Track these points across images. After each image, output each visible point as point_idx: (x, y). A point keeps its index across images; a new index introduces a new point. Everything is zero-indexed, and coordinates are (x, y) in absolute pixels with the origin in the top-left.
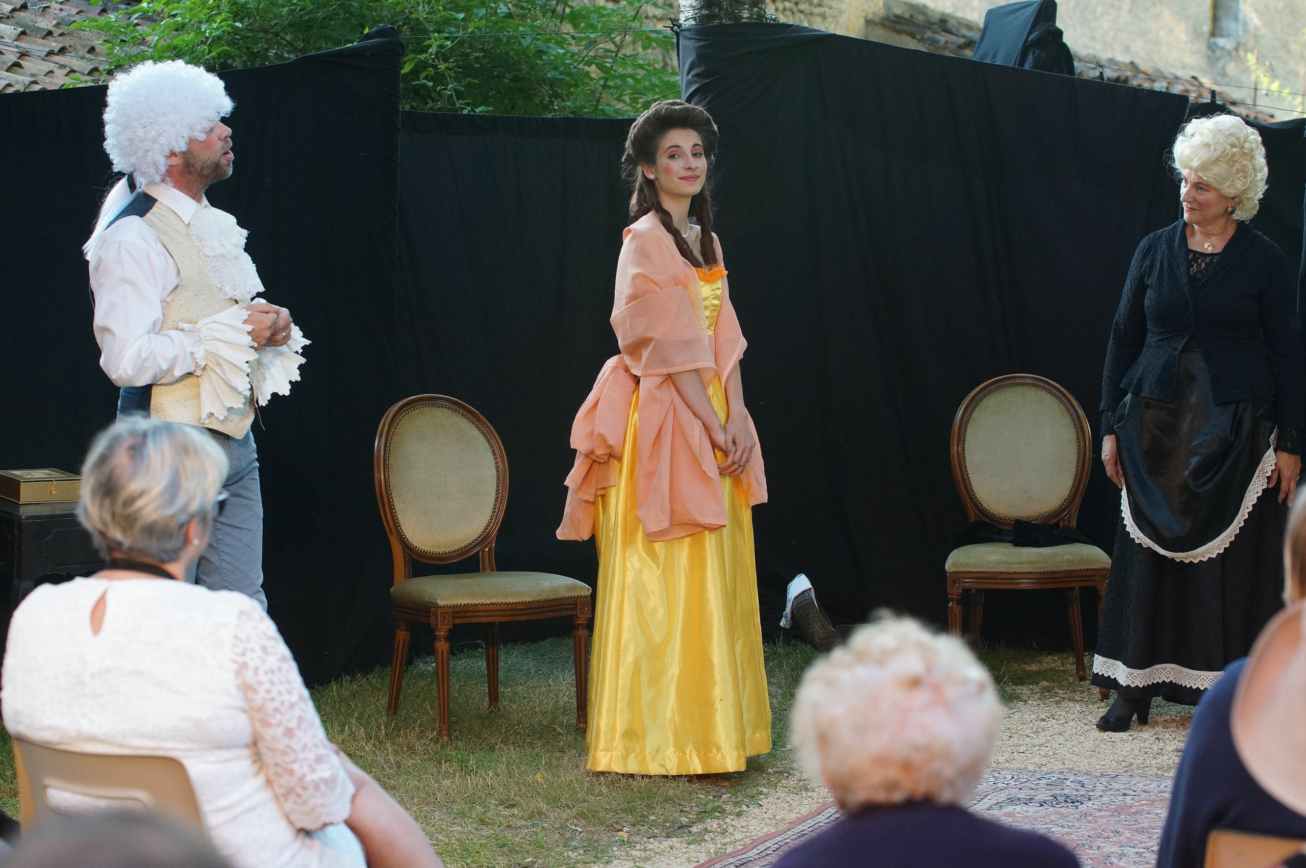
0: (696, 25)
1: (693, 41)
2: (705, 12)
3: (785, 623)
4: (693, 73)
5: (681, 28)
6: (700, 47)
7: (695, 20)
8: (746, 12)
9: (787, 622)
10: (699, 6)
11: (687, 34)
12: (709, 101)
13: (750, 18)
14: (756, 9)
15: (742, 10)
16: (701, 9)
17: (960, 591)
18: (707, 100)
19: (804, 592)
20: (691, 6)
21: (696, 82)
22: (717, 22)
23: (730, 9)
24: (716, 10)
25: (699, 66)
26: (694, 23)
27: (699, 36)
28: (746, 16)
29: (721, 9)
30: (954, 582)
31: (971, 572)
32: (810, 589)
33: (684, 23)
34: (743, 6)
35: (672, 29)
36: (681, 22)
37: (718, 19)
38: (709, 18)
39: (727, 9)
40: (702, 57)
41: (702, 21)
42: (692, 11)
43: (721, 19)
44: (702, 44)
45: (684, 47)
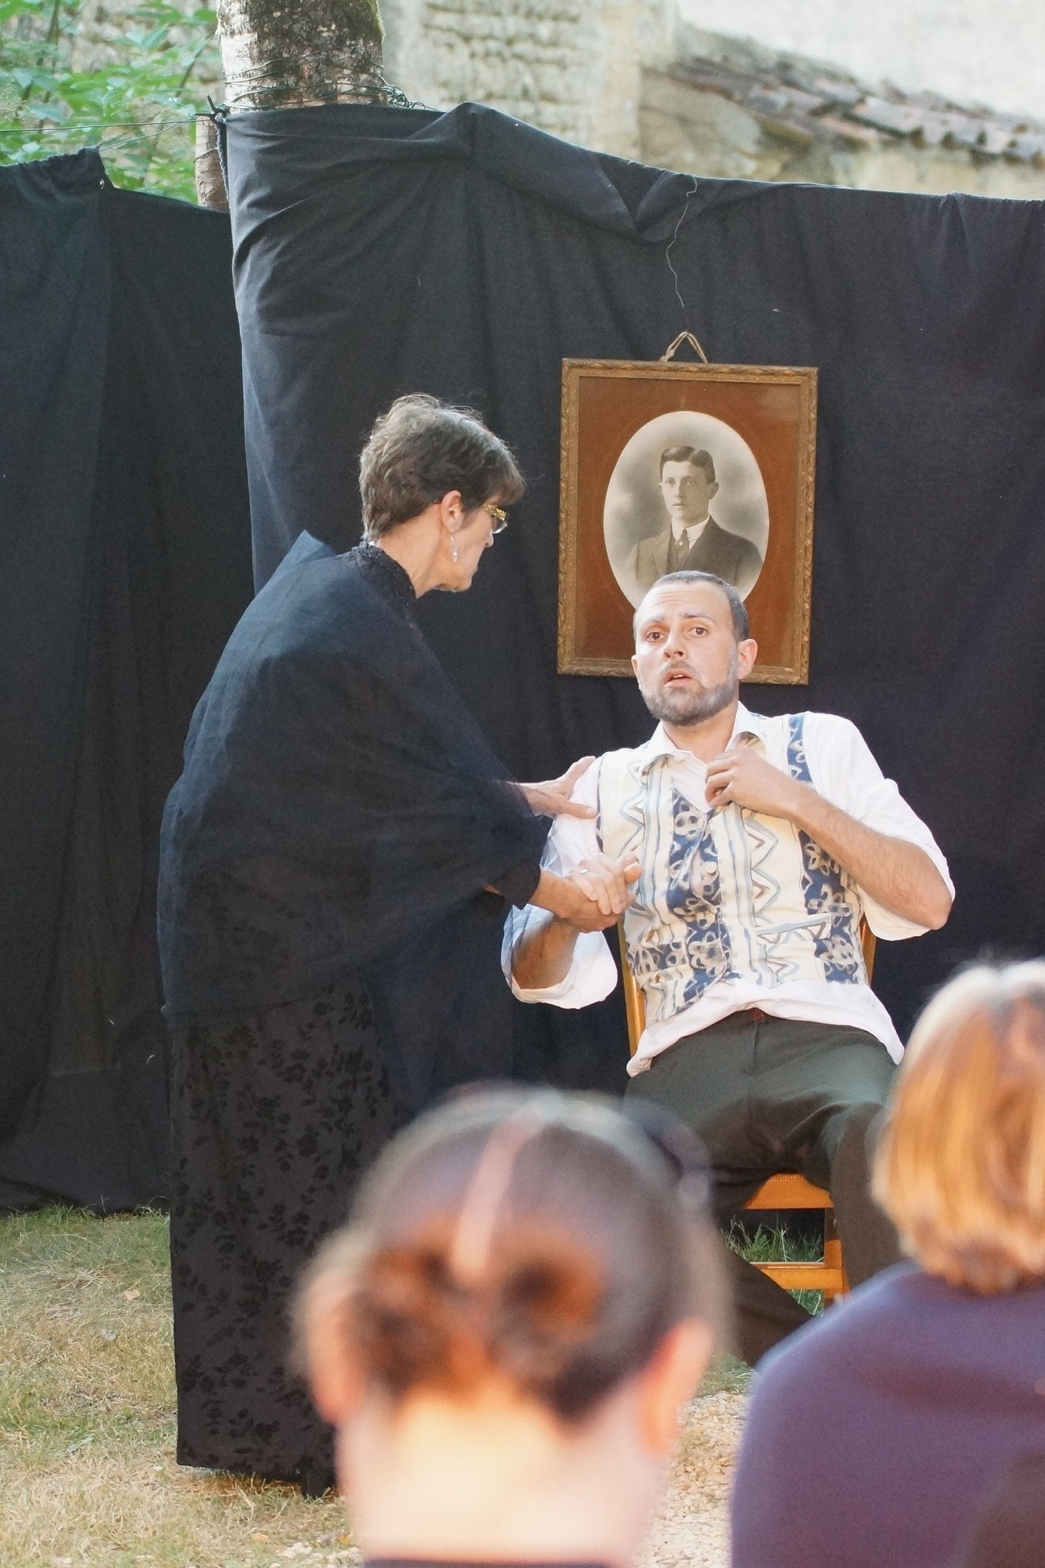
0: (254, 109)
1: (249, 140)
2: (270, 84)
4: (252, 197)
5: (229, 117)
6: (262, 151)
7: (253, 100)
8: (345, 81)
10: (260, 74)
11: (239, 126)
12: (277, 253)
13: (354, 94)
14: (364, 77)
15: (339, 78)
16: (263, 78)
18: (279, 248)
20: (245, 74)
21: (256, 216)
22: (291, 104)
23: (316, 78)
24: (291, 81)
25: (260, 185)
26: (251, 104)
27: (262, 130)
28: (345, 89)
29: (300, 78)
33: (236, 105)
34: (341, 72)
35: (212, 117)
36: (228, 103)
37: (295, 97)
38: (279, 94)
40: (263, 169)
41: (267, 99)
42: (247, 84)
43: (301, 97)
44: (267, 145)
45: (236, 150)
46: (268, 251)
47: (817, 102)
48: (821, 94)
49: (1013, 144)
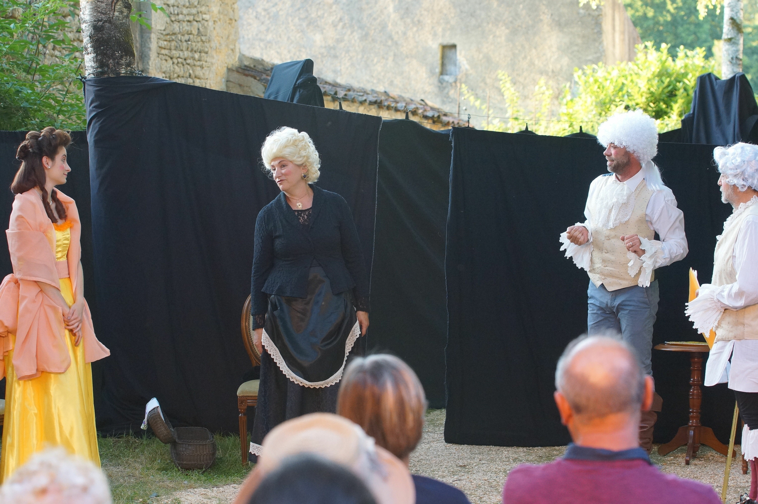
0: (94, 78)
1: (93, 87)
2: (99, 70)
3: (144, 427)
4: (93, 105)
5: (86, 80)
6: (97, 90)
7: (94, 75)
8: (123, 70)
9: (145, 426)
10: (96, 66)
12: (101, 122)
13: (126, 73)
14: (129, 68)
15: (121, 69)
16: (97, 68)
17: (246, 407)
19: (154, 408)
20: (92, 67)
21: (94, 111)
22: (106, 76)
23: (114, 68)
24: (106, 69)
25: (96, 101)
26: (93, 76)
27: (96, 84)
28: (123, 72)
29: (109, 68)
30: (242, 403)
31: (252, 396)
32: (158, 407)
33: (89, 76)
34: (122, 66)
35: (81, 80)
36: (86, 76)
37: (107, 74)
38: (102, 73)
39: (112, 68)
40: (98, 96)
41: (98, 75)
42: (92, 70)
43: (109, 74)
44: (98, 88)
45: (88, 90)
46: (99, 121)
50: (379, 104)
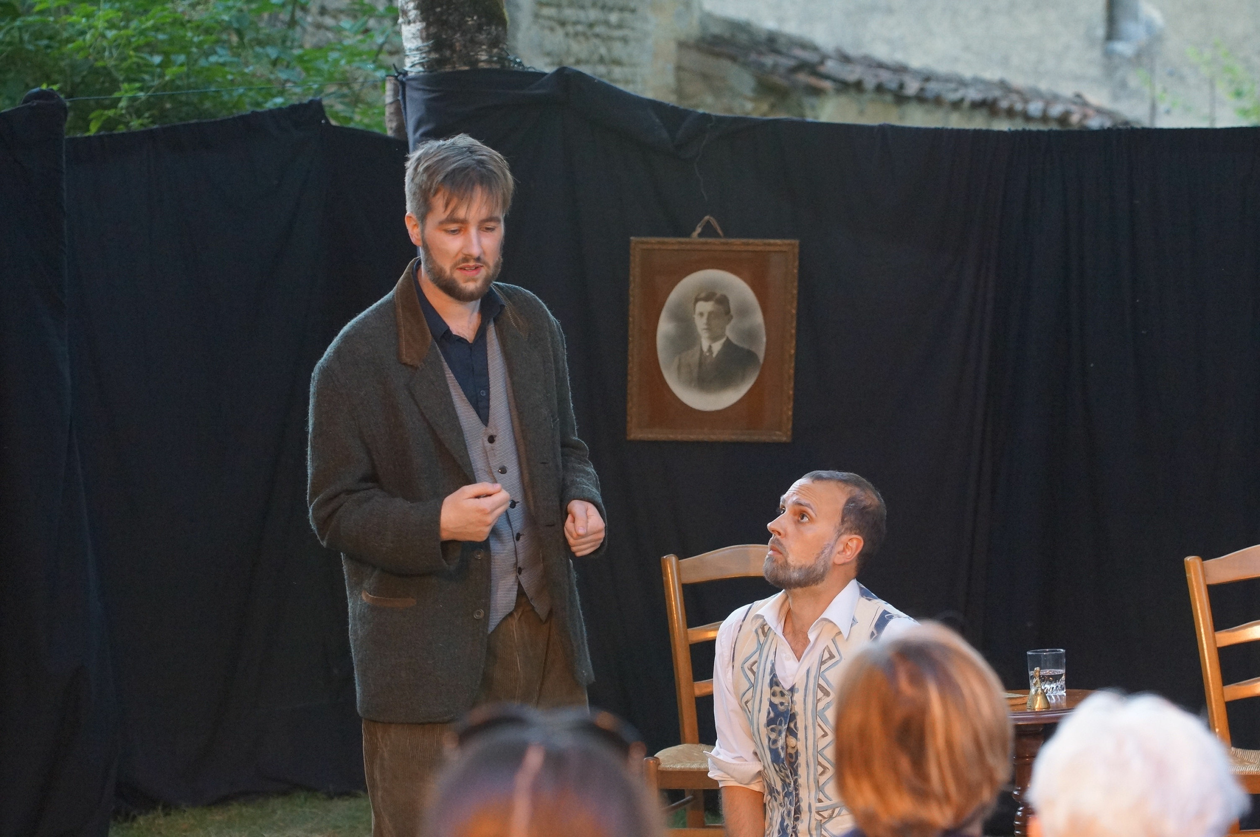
0: (424, 72)
1: (421, 92)
2: (434, 56)
5: (407, 77)
6: (429, 100)
7: (423, 66)
8: (483, 53)
10: (427, 49)
13: (489, 61)
14: (495, 51)
15: (479, 51)
16: (429, 52)
20: (418, 49)
22: (448, 69)
23: (464, 51)
24: (448, 53)
26: (421, 69)
27: (429, 86)
28: (484, 59)
29: (454, 51)
33: (412, 69)
34: (480, 47)
35: (396, 77)
36: (407, 68)
37: (450, 64)
38: (440, 62)
39: (460, 50)
41: (430, 66)
42: (419, 56)
43: (454, 63)
44: (432, 95)
45: (412, 99)
47: (792, 63)
48: (795, 57)
49: (922, 90)
50: (988, 106)
